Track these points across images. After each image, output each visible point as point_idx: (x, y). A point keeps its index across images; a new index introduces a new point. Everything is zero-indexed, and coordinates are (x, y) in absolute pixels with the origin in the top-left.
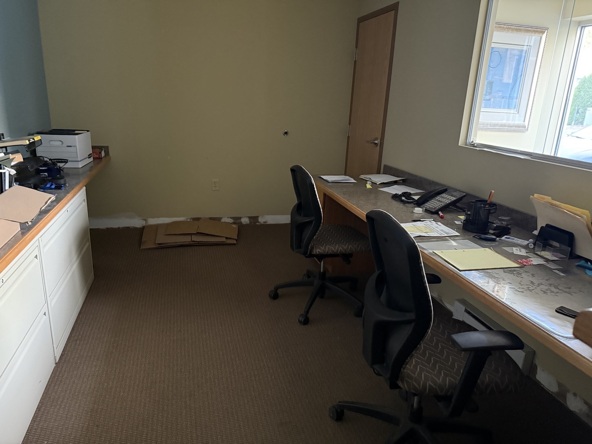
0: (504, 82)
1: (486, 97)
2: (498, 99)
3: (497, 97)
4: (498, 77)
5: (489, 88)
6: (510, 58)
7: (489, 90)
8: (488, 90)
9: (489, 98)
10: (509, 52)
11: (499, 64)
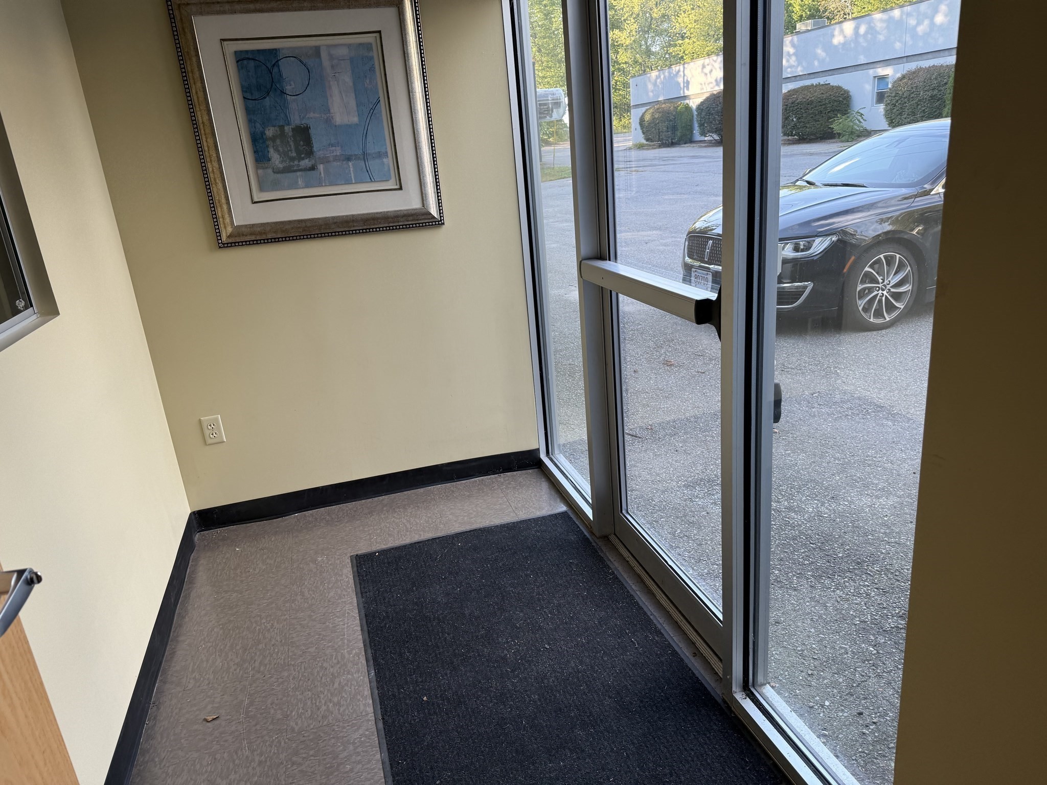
0: (337, 124)
1: (300, 163)
2: (335, 163)
3: (331, 159)
4: (317, 115)
5: (302, 143)
6: (332, 67)
7: (303, 146)
8: (301, 148)
9: (310, 166)
10: (324, 54)
11: (308, 85)
